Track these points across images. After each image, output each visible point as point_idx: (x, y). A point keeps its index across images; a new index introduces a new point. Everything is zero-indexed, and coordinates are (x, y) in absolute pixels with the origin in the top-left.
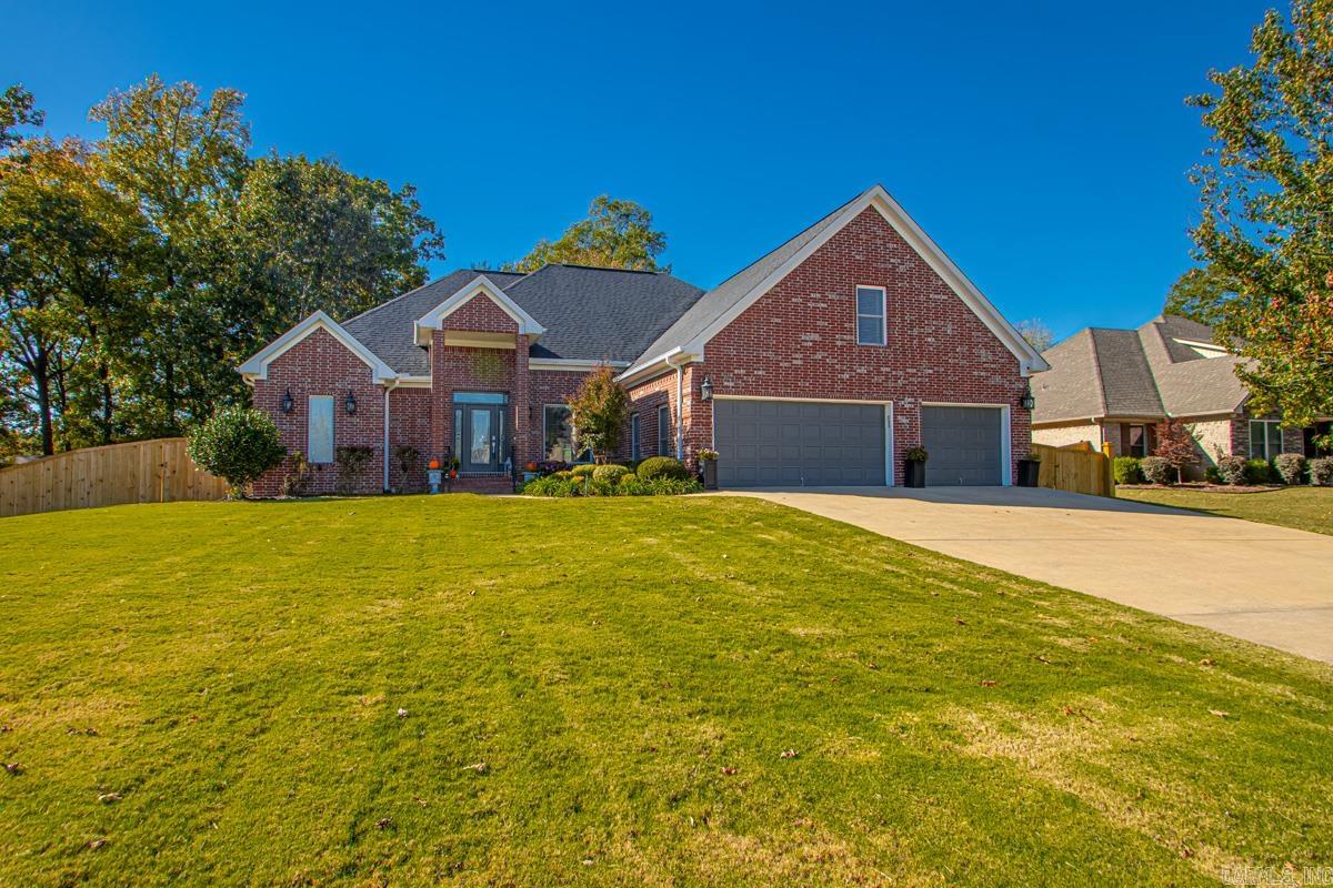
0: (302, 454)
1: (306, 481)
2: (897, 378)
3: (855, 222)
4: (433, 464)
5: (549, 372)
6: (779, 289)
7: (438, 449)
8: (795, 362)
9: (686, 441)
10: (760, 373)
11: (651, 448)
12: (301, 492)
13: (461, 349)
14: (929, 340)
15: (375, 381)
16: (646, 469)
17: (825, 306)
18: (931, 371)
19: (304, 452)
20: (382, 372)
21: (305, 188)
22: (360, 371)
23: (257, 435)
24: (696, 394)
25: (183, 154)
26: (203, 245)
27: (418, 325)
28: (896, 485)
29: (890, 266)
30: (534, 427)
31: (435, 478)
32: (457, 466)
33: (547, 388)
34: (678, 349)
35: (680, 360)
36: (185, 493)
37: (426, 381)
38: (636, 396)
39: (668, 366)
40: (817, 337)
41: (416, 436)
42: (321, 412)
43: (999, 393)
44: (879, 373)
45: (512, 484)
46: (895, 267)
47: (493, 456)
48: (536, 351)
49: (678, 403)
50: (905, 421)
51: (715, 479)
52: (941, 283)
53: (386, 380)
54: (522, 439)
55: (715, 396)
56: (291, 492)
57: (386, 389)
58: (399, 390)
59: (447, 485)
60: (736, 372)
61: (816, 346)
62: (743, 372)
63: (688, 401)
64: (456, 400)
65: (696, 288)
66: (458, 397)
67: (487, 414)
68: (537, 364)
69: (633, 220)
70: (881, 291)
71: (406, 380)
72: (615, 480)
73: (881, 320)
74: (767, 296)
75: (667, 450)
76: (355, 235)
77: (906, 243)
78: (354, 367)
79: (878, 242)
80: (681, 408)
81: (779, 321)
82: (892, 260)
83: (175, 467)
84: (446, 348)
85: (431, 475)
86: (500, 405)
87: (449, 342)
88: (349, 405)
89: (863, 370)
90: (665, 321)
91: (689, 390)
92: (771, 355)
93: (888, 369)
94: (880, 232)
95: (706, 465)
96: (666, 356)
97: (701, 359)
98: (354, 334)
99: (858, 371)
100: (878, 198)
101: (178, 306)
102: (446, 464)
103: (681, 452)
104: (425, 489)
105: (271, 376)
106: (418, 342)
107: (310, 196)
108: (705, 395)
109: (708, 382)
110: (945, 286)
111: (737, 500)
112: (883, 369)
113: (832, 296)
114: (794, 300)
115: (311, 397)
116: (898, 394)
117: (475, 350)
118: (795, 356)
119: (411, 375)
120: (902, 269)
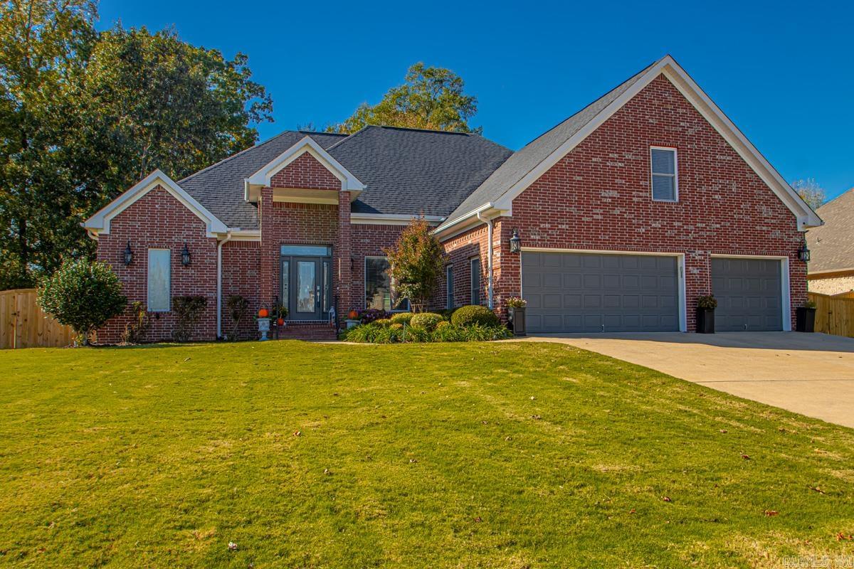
0: (142, 304)
1: (144, 329)
2: (688, 232)
3: (648, 89)
4: (262, 312)
5: (370, 226)
6: (580, 149)
7: (267, 298)
8: (595, 217)
9: (496, 291)
10: (564, 227)
11: (464, 297)
12: (140, 339)
13: (288, 205)
14: (716, 197)
15: (209, 235)
16: (460, 316)
17: (622, 165)
18: (718, 226)
19: (144, 301)
20: (215, 227)
21: (147, 58)
22: (194, 225)
23: (101, 285)
24: (506, 247)
25: (37, 28)
26: (53, 111)
27: (248, 183)
28: (688, 331)
29: (680, 129)
30: (355, 277)
31: (264, 325)
32: (284, 315)
33: (367, 241)
34: (488, 205)
35: (490, 215)
36: (35, 340)
37: (256, 235)
38: (450, 248)
39: (479, 221)
40: (615, 194)
41: (247, 286)
42: (159, 263)
43: (778, 246)
44: (672, 227)
45: (335, 331)
46: (684, 130)
47: (318, 305)
48: (357, 206)
49: (489, 255)
50: (696, 271)
51: (524, 327)
52: (725, 145)
53: (219, 234)
54: (344, 289)
55: (523, 249)
56: (131, 339)
57: (218, 242)
58: (230, 243)
59: (274, 333)
60: (542, 226)
61: (614, 202)
62: (548, 226)
63: (498, 254)
64: (283, 253)
65: (504, 148)
66: (286, 250)
67: (312, 264)
68: (358, 218)
69: (447, 85)
70: (673, 152)
71: (236, 234)
72: (431, 327)
73: (673, 178)
74: (569, 156)
75: (479, 298)
76: (192, 100)
77: (694, 109)
78: (189, 221)
79: (669, 107)
80: (492, 259)
81: (580, 178)
82: (682, 124)
83: (26, 315)
84: (274, 204)
85: (260, 323)
86: (324, 257)
87: (276, 199)
88: (184, 257)
89: (658, 225)
90: (477, 177)
91: (499, 242)
92: (574, 210)
93: (680, 224)
94: (671, 99)
95: (515, 312)
96: (477, 211)
97: (510, 214)
98: (189, 191)
99: (653, 225)
100: (668, 67)
101: (30, 166)
102: (274, 313)
103: (493, 301)
104: (255, 336)
105: (113, 230)
106: (248, 199)
107: (151, 65)
108: (514, 247)
109: (516, 235)
110: (730, 148)
111: (544, 345)
112: (676, 224)
113: (629, 156)
114: (594, 159)
115: (149, 249)
116: (689, 247)
117: (302, 205)
118: (597, 211)
119: (242, 229)
120: (690, 132)
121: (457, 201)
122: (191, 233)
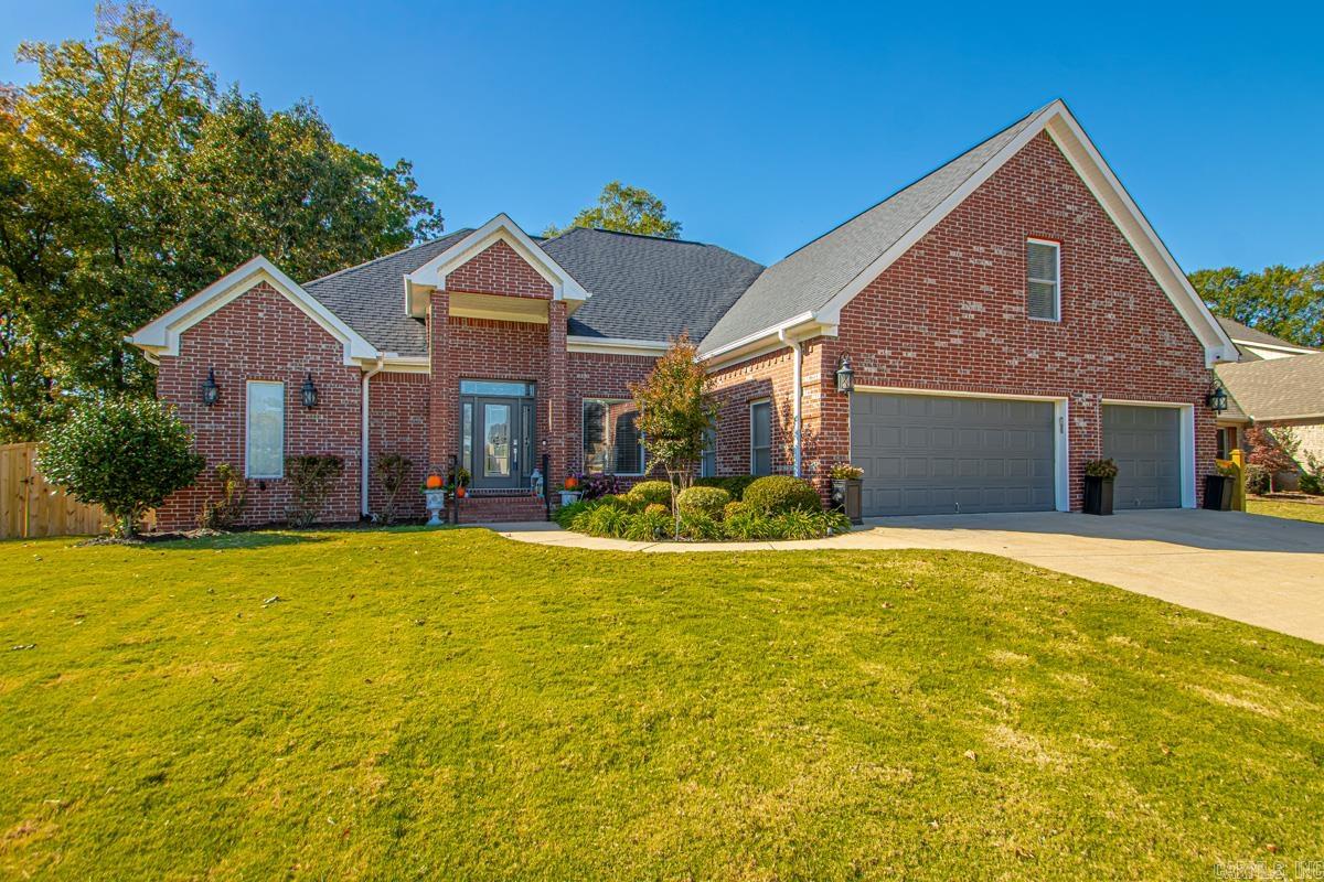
0: (231, 467)
1: (239, 507)
2: (1073, 366)
3: (1025, 151)
4: (433, 481)
5: (590, 356)
6: (933, 237)
7: (440, 457)
8: (953, 341)
9: (809, 453)
10: (910, 354)
13: (471, 321)
14: (1109, 316)
15: (347, 362)
16: (764, 495)
17: (990, 264)
18: (1111, 358)
20: (357, 349)
21: (276, 138)
22: (324, 346)
23: (148, 438)
24: (830, 382)
25: (136, 108)
26: (144, 201)
27: (409, 281)
28: (1072, 511)
29: (1067, 214)
30: (570, 428)
31: (435, 500)
32: (465, 481)
33: (586, 376)
34: (808, 315)
35: (798, 335)
37: (422, 364)
38: (722, 383)
39: (780, 342)
40: (978, 306)
41: (408, 440)
42: (265, 403)
43: (1181, 390)
44: (1054, 359)
45: (544, 507)
46: (1071, 217)
47: (513, 466)
48: (574, 328)
49: (795, 396)
50: (1083, 424)
51: (860, 512)
52: (1122, 241)
53: (364, 361)
54: (557, 444)
55: (857, 387)
57: (364, 374)
58: (383, 375)
59: (453, 515)
60: (880, 352)
61: (979, 318)
62: (888, 353)
63: (815, 396)
64: (463, 391)
66: (467, 387)
67: (504, 409)
68: (577, 344)
69: (646, 209)
70: (1055, 248)
71: (392, 361)
72: (715, 510)
73: (1052, 287)
74: (918, 246)
76: (335, 194)
77: (1084, 186)
78: (316, 341)
79: (1053, 180)
80: (800, 404)
81: (933, 281)
82: (1069, 207)
84: (451, 320)
85: (429, 497)
86: (523, 399)
87: (454, 312)
88: (307, 395)
89: (1034, 355)
91: (818, 377)
92: (924, 330)
93: (1063, 354)
95: (848, 487)
96: (779, 328)
97: (834, 332)
98: (319, 298)
99: (1029, 355)
100: (1055, 119)
101: (108, 273)
102: (452, 479)
103: (798, 469)
104: (419, 520)
105: (184, 350)
106: (410, 311)
107: (281, 148)
108: (843, 385)
109: (847, 366)
110: (1127, 245)
112: (1058, 354)
113: (999, 251)
114: (952, 253)
115: (248, 382)
116: (1074, 388)
117: (492, 323)
118: (952, 332)
119: (401, 355)
120: (1079, 219)
122: (319, 358)
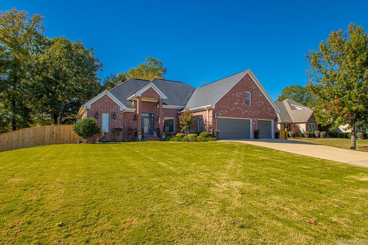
2: (253, 113)
3: (245, 77)
4: (139, 133)
6: (230, 92)
9: (210, 128)
10: (226, 112)
11: (195, 129)
14: (259, 105)
15: (121, 110)
17: (239, 96)
18: (259, 112)
20: (123, 108)
22: (117, 107)
24: (214, 116)
28: (253, 138)
33: (164, 113)
34: (210, 105)
35: (208, 108)
36: (60, 141)
37: (134, 110)
39: (205, 109)
40: (237, 103)
41: (130, 125)
42: (105, 118)
43: (271, 117)
45: (159, 138)
46: (252, 88)
47: (149, 130)
49: (207, 118)
50: (255, 123)
51: (218, 138)
52: (261, 92)
53: (124, 110)
54: (161, 126)
55: (218, 117)
56: (99, 141)
57: (122, 112)
58: (126, 112)
60: (221, 111)
61: (237, 106)
62: (223, 111)
63: (211, 118)
67: (148, 119)
68: (164, 107)
69: (158, 64)
70: (249, 93)
72: (196, 137)
73: (249, 100)
74: (227, 93)
77: (254, 82)
78: (115, 105)
79: (249, 82)
80: (208, 120)
81: (230, 99)
82: (252, 86)
83: (57, 133)
85: (139, 136)
86: (151, 117)
87: (143, 100)
88: (113, 116)
91: (212, 115)
92: (228, 107)
94: (249, 80)
95: (216, 134)
97: (214, 108)
99: (246, 112)
100: (250, 72)
105: (92, 107)
108: (216, 117)
109: (216, 113)
112: (250, 111)
113: (240, 94)
114: (233, 94)
115: (103, 114)
116: (253, 117)
117: (146, 102)
118: (233, 108)
119: (130, 108)
120: (254, 88)
121: (186, 102)
122: (115, 109)
